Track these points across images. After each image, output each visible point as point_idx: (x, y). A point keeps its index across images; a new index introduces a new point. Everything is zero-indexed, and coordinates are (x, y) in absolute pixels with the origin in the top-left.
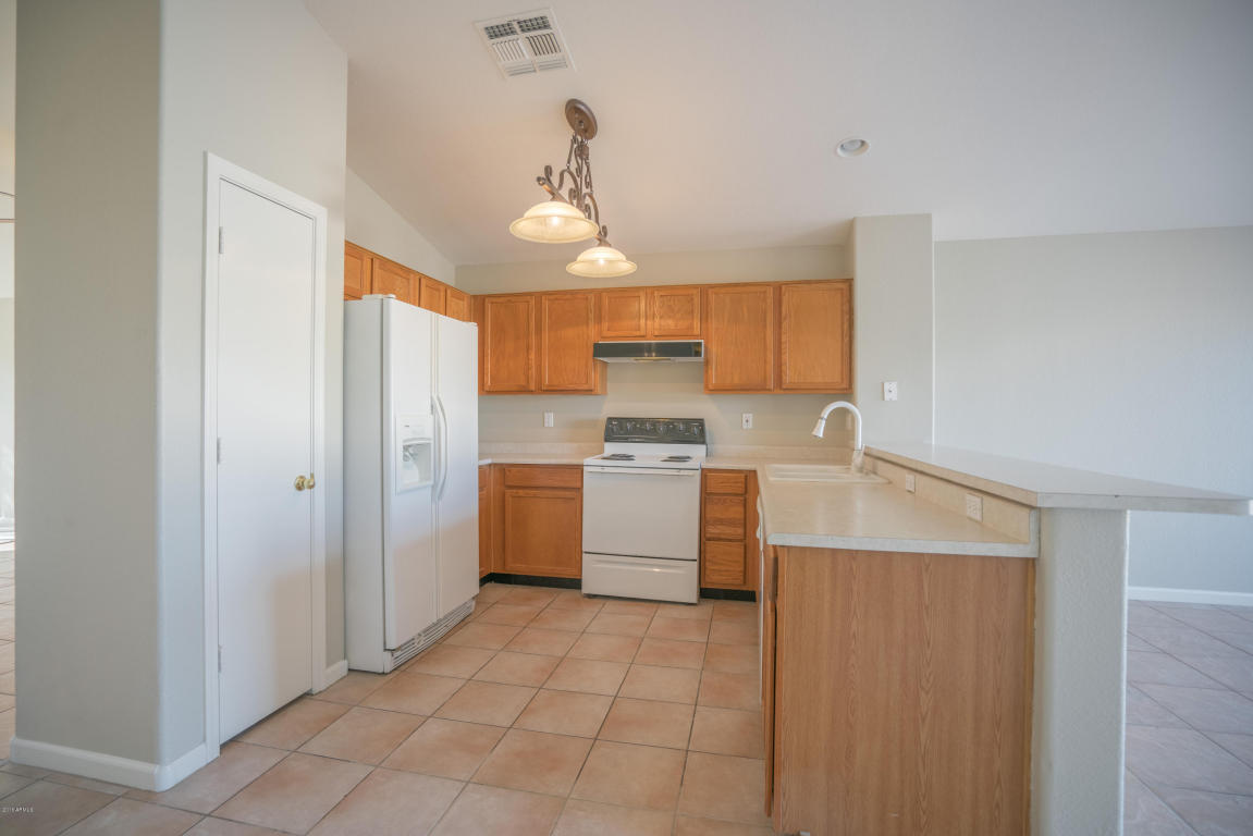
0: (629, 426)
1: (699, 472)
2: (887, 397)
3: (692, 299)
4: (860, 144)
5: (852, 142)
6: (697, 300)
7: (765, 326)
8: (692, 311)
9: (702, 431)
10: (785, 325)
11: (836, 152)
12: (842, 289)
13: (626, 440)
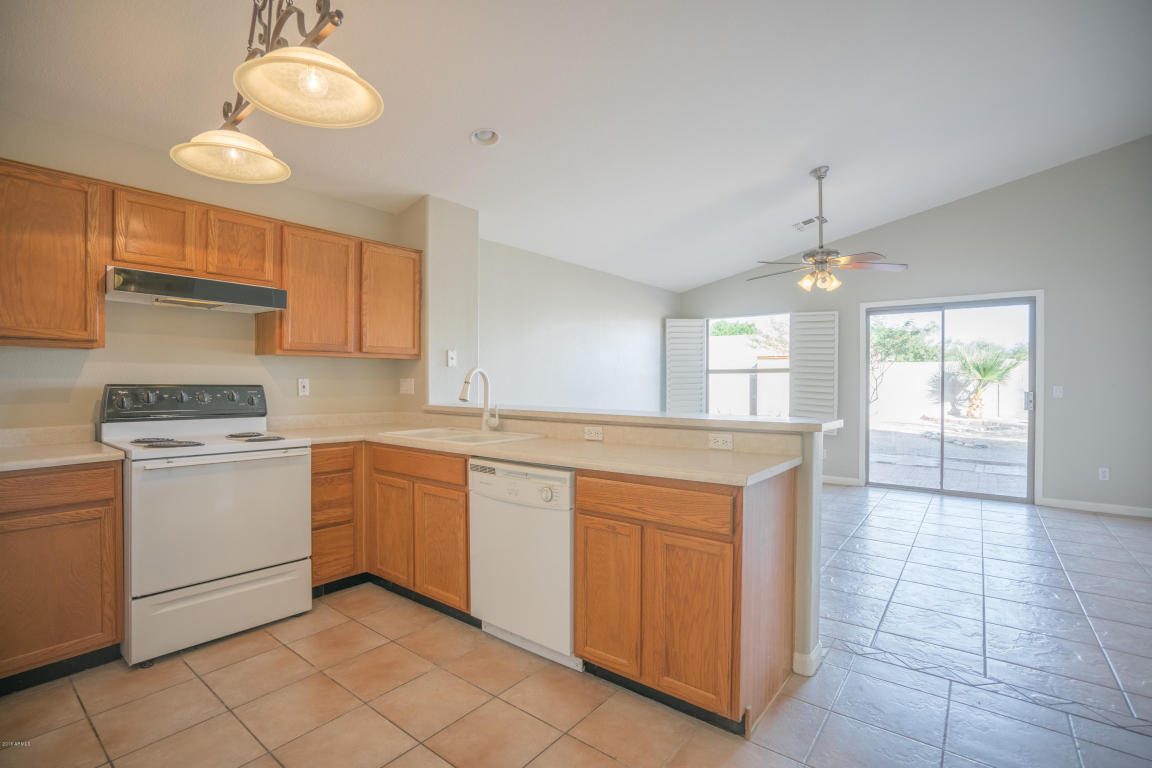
0: (152, 397)
1: (308, 451)
2: (450, 364)
3: (264, 235)
4: (490, 136)
5: (483, 132)
6: (270, 237)
7: (346, 282)
8: (263, 251)
9: (263, 399)
10: (365, 283)
11: (470, 138)
12: (414, 260)
13: (144, 418)
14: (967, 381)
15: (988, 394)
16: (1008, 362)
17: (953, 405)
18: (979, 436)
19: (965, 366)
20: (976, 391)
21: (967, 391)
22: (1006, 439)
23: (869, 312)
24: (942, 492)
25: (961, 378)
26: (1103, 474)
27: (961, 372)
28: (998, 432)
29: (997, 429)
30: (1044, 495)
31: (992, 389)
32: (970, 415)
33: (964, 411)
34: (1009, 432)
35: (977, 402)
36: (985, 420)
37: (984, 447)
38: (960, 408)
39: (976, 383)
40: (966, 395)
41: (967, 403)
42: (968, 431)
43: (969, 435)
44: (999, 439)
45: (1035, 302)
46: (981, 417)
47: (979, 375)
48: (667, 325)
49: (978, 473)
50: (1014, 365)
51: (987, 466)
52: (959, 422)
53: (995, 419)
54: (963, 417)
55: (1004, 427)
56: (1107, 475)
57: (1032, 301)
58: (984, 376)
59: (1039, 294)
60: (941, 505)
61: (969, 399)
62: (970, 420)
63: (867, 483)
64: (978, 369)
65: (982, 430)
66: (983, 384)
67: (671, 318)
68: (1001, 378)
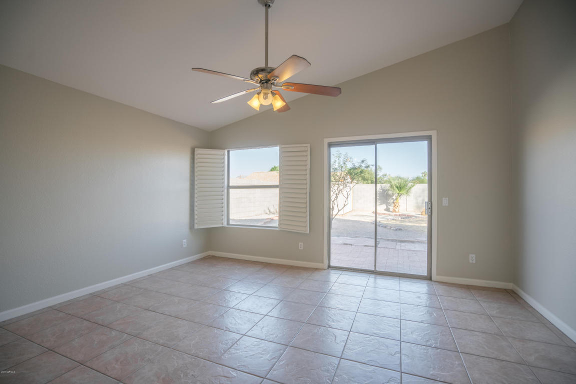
14: (393, 193)
15: (401, 201)
16: (410, 184)
17: (387, 206)
18: (398, 223)
19: (391, 186)
20: (397, 199)
21: (392, 199)
22: (410, 224)
23: (330, 145)
24: (375, 273)
25: (390, 192)
26: (472, 258)
27: (391, 189)
28: (406, 220)
29: (406, 218)
30: (438, 274)
31: (403, 197)
32: (394, 211)
33: (391, 208)
34: (411, 219)
35: (397, 204)
36: (401, 214)
37: (400, 229)
38: (390, 207)
39: (397, 194)
40: (392, 201)
41: (393, 205)
42: (393, 219)
43: (394, 222)
44: (407, 224)
45: (431, 139)
46: (398, 212)
47: (398, 191)
48: (196, 153)
49: (398, 250)
50: (413, 186)
51: (403, 244)
52: (389, 215)
53: (405, 213)
54: (391, 212)
55: (409, 217)
56: (474, 258)
57: (429, 138)
58: (400, 191)
59: (433, 134)
60: (375, 282)
61: (394, 203)
62: (395, 213)
63: (329, 267)
64: (397, 188)
65: (400, 219)
66: (400, 195)
67: (197, 147)
68: (407, 192)
